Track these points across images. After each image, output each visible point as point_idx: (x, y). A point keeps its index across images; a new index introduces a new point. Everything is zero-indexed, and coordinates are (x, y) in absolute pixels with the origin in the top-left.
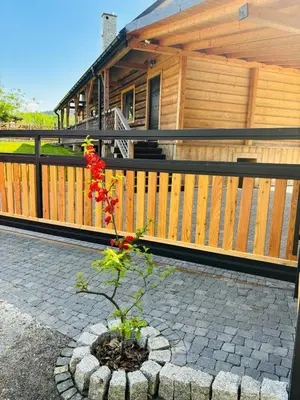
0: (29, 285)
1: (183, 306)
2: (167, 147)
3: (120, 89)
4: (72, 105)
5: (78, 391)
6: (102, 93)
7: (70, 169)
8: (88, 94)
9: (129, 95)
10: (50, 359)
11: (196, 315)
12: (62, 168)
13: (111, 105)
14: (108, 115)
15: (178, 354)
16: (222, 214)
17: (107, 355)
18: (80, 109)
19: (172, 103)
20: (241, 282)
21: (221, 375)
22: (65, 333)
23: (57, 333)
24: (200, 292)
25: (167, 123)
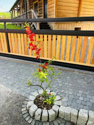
0: (9, 78)
1: (63, 83)
2: (51, 24)
3: (33, 2)
4: (16, 9)
5: (31, 117)
6: (26, 4)
7: (19, 35)
8: (21, 4)
9: (36, 4)
10: (20, 105)
11: (68, 86)
12: (15, 34)
13: (30, 8)
14: (29, 12)
15: (64, 102)
16: (76, 50)
17: (39, 103)
18: (19, 10)
19: (52, 7)
20: (81, 73)
21: (81, 110)
22: (24, 95)
23: (21, 96)
24: (68, 77)
25: (51, 15)
